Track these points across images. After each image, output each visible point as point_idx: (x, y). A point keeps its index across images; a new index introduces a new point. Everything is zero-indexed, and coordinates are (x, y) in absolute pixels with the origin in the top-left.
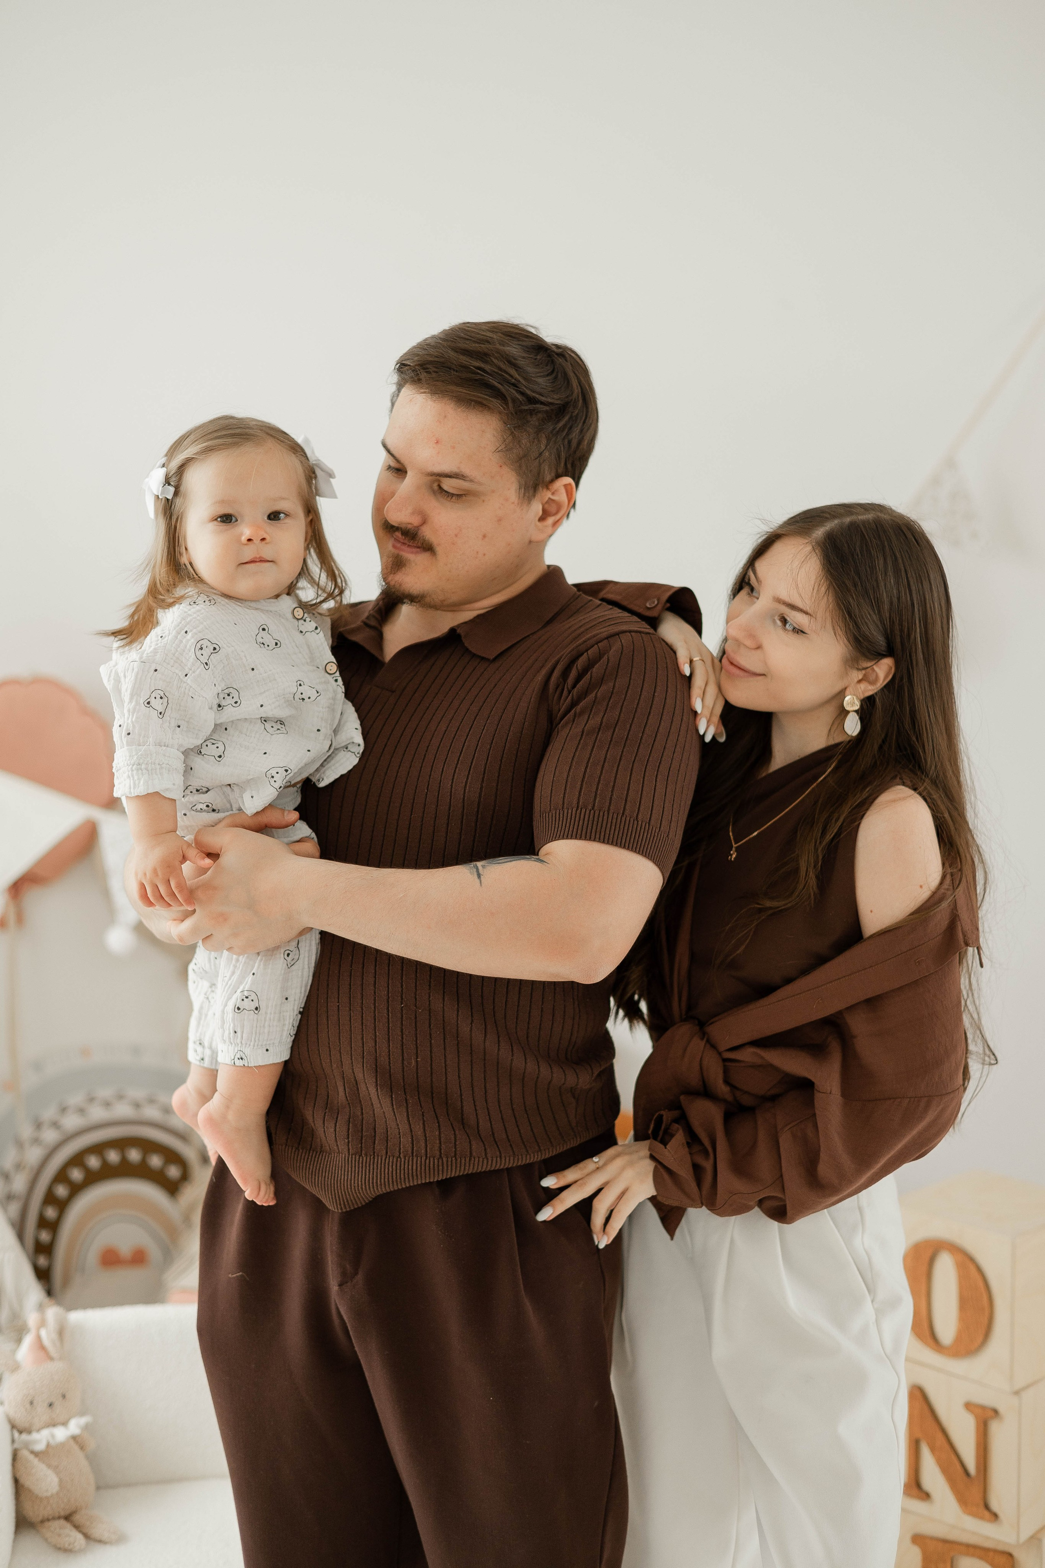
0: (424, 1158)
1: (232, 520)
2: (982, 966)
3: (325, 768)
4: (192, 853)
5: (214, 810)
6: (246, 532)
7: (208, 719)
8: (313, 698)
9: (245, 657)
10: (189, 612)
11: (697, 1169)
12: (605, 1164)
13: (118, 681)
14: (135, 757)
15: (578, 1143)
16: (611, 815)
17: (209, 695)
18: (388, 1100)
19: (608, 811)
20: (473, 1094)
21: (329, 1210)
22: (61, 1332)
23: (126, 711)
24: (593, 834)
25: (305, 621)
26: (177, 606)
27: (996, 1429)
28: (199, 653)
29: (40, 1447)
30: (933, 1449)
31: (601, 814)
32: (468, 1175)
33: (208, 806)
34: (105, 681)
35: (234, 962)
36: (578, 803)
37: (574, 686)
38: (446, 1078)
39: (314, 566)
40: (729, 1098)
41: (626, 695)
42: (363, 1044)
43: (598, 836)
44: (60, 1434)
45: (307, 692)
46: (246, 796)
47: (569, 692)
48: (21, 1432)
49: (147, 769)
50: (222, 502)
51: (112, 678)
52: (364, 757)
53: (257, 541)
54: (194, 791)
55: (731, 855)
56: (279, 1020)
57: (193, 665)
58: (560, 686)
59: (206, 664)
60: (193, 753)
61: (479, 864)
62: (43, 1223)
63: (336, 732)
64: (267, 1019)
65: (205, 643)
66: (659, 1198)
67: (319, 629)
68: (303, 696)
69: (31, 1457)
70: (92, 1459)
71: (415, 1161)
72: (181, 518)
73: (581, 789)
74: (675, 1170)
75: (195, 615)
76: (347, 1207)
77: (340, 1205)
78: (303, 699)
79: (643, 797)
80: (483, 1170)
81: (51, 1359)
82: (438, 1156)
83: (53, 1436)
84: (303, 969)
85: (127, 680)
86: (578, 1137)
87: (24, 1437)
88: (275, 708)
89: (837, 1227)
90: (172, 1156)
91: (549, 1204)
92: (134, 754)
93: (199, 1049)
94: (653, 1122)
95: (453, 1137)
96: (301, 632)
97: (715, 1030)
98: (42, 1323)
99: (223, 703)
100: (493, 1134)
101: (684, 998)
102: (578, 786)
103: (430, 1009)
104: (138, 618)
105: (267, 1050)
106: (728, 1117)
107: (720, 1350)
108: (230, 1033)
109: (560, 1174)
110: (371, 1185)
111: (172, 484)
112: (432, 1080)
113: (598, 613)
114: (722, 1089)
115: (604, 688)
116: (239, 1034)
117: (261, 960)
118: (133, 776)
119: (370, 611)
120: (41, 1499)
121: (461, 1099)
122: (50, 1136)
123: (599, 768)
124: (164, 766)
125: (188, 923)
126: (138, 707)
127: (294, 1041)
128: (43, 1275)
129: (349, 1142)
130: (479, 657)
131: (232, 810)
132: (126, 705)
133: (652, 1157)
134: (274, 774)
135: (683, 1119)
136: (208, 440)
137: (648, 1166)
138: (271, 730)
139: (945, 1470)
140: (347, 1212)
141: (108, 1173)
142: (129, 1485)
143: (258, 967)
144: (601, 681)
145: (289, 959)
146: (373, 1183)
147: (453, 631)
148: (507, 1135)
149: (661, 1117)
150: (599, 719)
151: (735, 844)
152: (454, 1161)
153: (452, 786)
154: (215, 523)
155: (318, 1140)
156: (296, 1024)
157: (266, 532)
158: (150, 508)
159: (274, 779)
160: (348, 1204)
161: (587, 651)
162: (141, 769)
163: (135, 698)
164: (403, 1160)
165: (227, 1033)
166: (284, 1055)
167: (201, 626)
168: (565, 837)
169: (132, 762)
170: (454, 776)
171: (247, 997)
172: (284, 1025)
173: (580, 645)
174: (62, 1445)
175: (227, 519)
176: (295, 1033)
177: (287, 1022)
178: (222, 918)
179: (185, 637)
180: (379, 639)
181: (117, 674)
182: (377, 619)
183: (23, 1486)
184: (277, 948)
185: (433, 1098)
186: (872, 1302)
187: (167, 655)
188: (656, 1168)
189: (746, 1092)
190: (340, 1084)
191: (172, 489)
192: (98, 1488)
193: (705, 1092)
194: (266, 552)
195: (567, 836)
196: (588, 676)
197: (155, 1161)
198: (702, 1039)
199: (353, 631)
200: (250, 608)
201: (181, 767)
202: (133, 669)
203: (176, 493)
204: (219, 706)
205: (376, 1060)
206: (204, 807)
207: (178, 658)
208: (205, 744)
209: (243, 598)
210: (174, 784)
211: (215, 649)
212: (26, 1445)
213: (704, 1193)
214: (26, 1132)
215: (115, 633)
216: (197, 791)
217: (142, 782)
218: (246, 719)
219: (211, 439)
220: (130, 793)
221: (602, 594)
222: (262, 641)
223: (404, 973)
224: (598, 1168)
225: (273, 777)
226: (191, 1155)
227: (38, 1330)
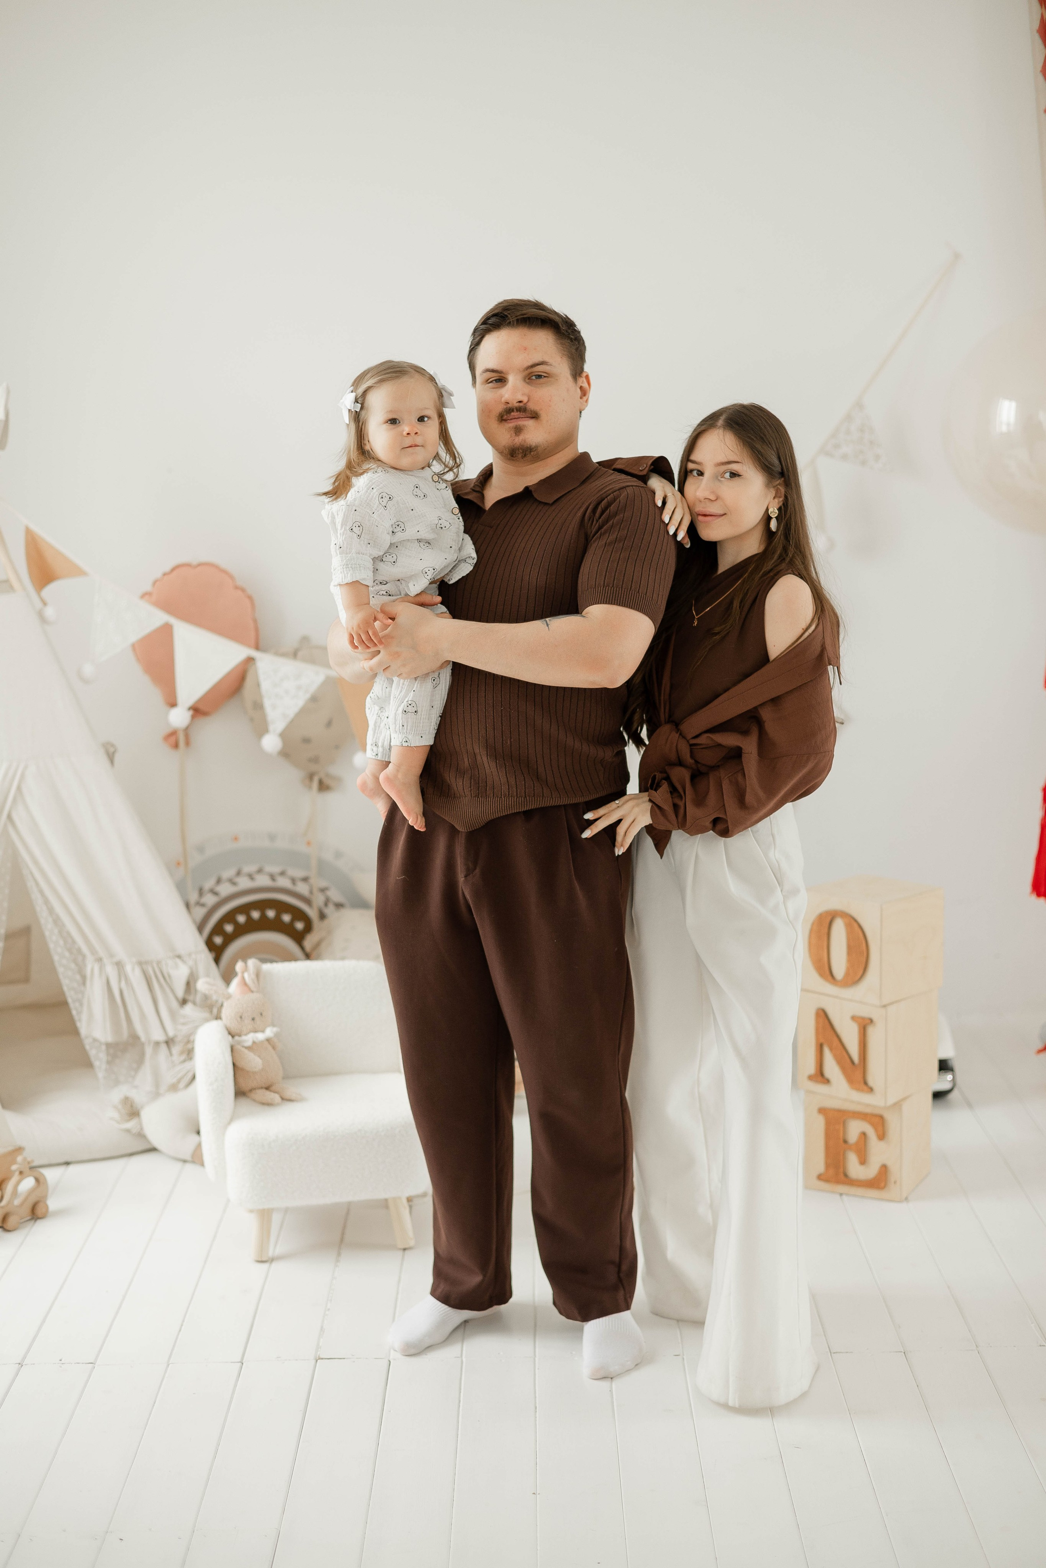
0: (515, 798)
1: (396, 422)
2: (841, 684)
3: (452, 573)
4: (380, 616)
5: (390, 595)
6: (406, 429)
7: (387, 539)
8: (447, 528)
9: (408, 502)
10: (374, 477)
11: (676, 807)
12: (623, 804)
13: (333, 518)
14: (345, 561)
15: (605, 794)
16: (623, 590)
17: (387, 524)
18: (494, 764)
19: (622, 587)
20: (544, 761)
21: (459, 831)
22: (258, 974)
23: (339, 535)
24: (613, 601)
25: (439, 483)
26: (365, 474)
27: (870, 1030)
28: (381, 500)
29: (249, 1044)
30: (831, 1049)
31: (618, 589)
32: (541, 808)
33: (387, 592)
34: (326, 519)
35: (401, 685)
36: (604, 584)
37: (600, 518)
38: (528, 751)
39: (443, 453)
40: (694, 766)
41: (631, 521)
42: (479, 732)
43: (616, 602)
44: (260, 1036)
45: (445, 523)
46: (411, 585)
47: (597, 521)
48: (235, 1036)
49: (351, 567)
50: (391, 411)
51: (330, 516)
52: (476, 566)
53: (413, 434)
54: (379, 583)
55: (694, 623)
56: (429, 719)
57: (378, 507)
58: (591, 518)
59: (385, 506)
60: (377, 561)
61: (547, 619)
63: (460, 550)
64: (422, 718)
65: (384, 495)
66: (654, 825)
67: (448, 488)
68: (442, 526)
69: (244, 1050)
70: (280, 1056)
71: (510, 800)
72: (365, 423)
73: (605, 576)
74: (663, 807)
75: (377, 479)
76: (470, 828)
77: (466, 827)
78: (442, 528)
79: (642, 580)
80: (550, 805)
81: (253, 992)
82: (524, 796)
83: (255, 1038)
84: (442, 689)
85: (339, 516)
86: (605, 790)
87: (237, 1038)
88: (426, 533)
89: (759, 845)
90: (299, 915)
91: (589, 828)
92: (344, 559)
93: (375, 749)
94: (650, 779)
95: (532, 785)
96: (438, 489)
97: (684, 727)
98: (245, 970)
99: (395, 531)
100: (556, 785)
101: (667, 710)
102: (604, 574)
103: (518, 711)
104: (339, 484)
105: (422, 737)
106: (693, 778)
107: (691, 920)
108: (400, 727)
109: (595, 811)
110: (485, 814)
111: (359, 402)
112: (519, 752)
113: (612, 477)
114: (690, 761)
115: (617, 518)
116: (405, 727)
117: (418, 683)
118: (344, 572)
119: (475, 483)
120: (251, 1074)
121: (537, 764)
123: (616, 563)
124: (361, 565)
125: (376, 660)
126: (345, 532)
127: (436, 734)
129: (471, 790)
130: (542, 503)
131: (401, 595)
132: (338, 531)
133: (650, 800)
134: (427, 571)
135: (668, 779)
136: (381, 375)
137: (648, 806)
138: (423, 547)
139: (840, 1062)
140: (470, 831)
141: (252, 927)
143: (417, 687)
144: (616, 514)
145: (434, 683)
146: (486, 813)
147: (527, 490)
148: (564, 786)
149: (655, 776)
150: (615, 536)
151: (697, 616)
152: (533, 799)
153: (529, 578)
154: (387, 424)
155: (453, 791)
156: (438, 723)
157: (418, 429)
158: (346, 418)
159: (427, 574)
160: (471, 826)
161: (607, 497)
162: (348, 567)
163: (344, 526)
164: (503, 799)
165: (398, 726)
166: (429, 741)
167: (381, 485)
168: (600, 602)
169: (343, 564)
170: (530, 572)
171: (410, 705)
172: (431, 722)
173: (603, 494)
174: (262, 1042)
175: (393, 421)
176: (437, 728)
177: (433, 721)
178: (397, 655)
179: (372, 491)
180: (482, 497)
181: (333, 514)
182: (480, 487)
183: (238, 1066)
184: (427, 674)
185: (520, 763)
186: (781, 891)
187: (362, 501)
188: (652, 806)
189: (704, 765)
190: (465, 756)
191: (359, 405)
192: (285, 1076)
193: (680, 763)
194: (419, 440)
195: (598, 602)
196: (608, 511)
197: (287, 918)
198: (677, 733)
199: (467, 494)
200: (408, 475)
201: (371, 567)
202: (342, 510)
203: (362, 408)
204: (393, 532)
205: (487, 741)
206: (385, 593)
207: (368, 503)
208: (385, 555)
209: (406, 469)
210: (368, 576)
211: (390, 498)
212: (239, 1043)
213: (680, 820)
215: (326, 494)
216: (381, 583)
217: (349, 575)
218: (408, 540)
219: (383, 375)
220: (343, 582)
221: (614, 467)
222: (416, 494)
223: (503, 689)
224: (618, 807)
225: (426, 573)
226: (312, 913)
227: (243, 973)
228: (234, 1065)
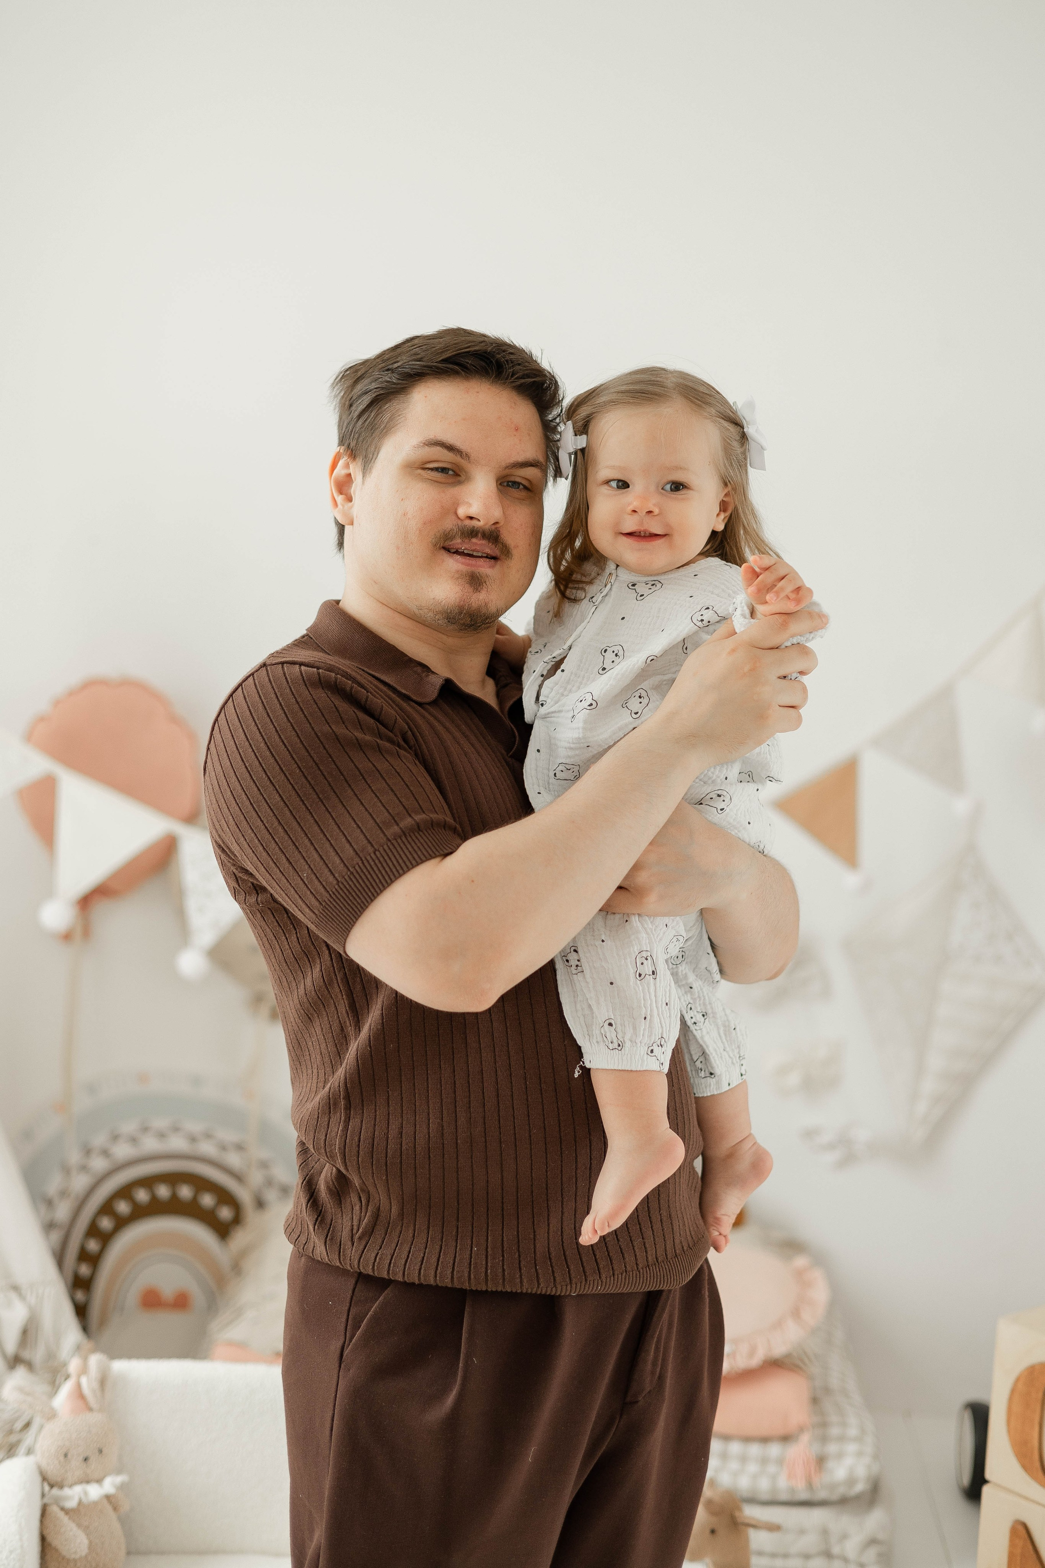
6: (633, 501)
22: (103, 1382)
29: (72, 1504)
44: (94, 1492)
48: (52, 1486)
53: (642, 513)
62: (84, 1256)
69: (61, 1514)
70: (124, 1521)
81: (90, 1409)
83: (86, 1493)
87: (55, 1491)
90: (225, 1197)
98: (84, 1370)
120: (68, 1561)
122: (99, 1164)
128: (81, 1311)
141: (156, 1208)
142: (161, 1553)
174: (95, 1503)
183: (50, 1545)
192: (129, 1553)
197: (207, 1200)
212: (57, 1501)
214: (74, 1157)
226: (244, 1195)
227: (79, 1376)
228: (43, 1539)
